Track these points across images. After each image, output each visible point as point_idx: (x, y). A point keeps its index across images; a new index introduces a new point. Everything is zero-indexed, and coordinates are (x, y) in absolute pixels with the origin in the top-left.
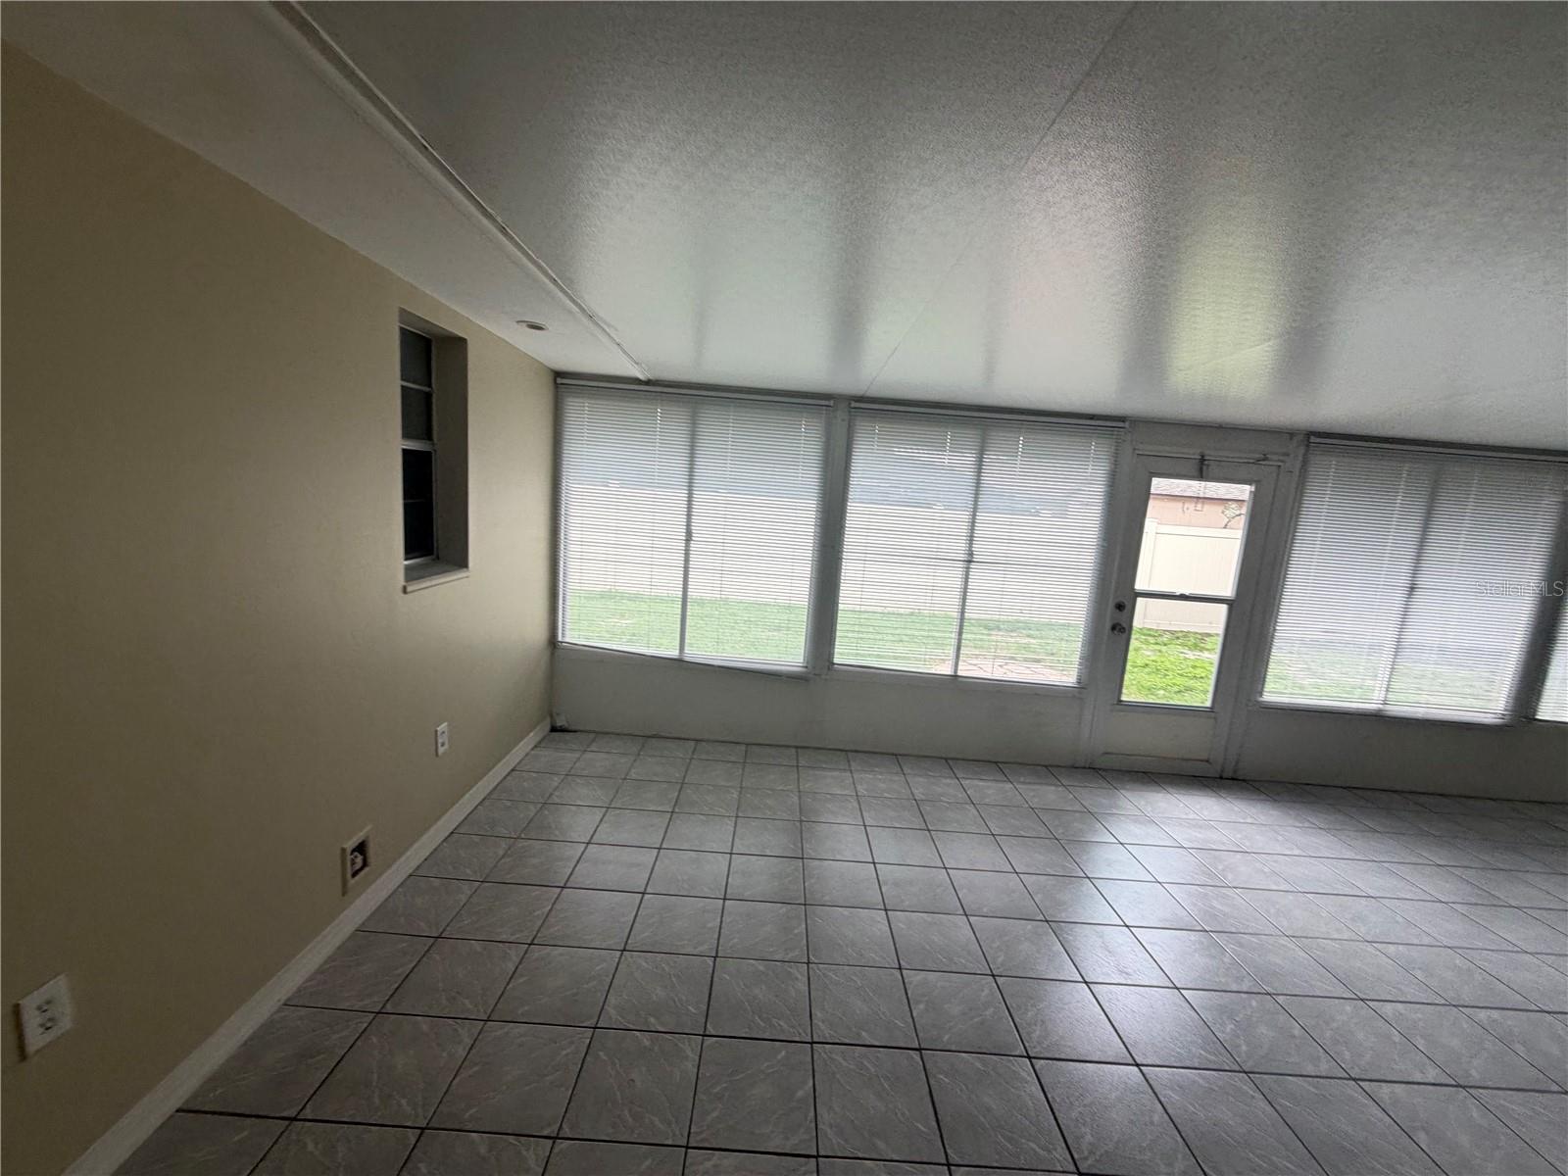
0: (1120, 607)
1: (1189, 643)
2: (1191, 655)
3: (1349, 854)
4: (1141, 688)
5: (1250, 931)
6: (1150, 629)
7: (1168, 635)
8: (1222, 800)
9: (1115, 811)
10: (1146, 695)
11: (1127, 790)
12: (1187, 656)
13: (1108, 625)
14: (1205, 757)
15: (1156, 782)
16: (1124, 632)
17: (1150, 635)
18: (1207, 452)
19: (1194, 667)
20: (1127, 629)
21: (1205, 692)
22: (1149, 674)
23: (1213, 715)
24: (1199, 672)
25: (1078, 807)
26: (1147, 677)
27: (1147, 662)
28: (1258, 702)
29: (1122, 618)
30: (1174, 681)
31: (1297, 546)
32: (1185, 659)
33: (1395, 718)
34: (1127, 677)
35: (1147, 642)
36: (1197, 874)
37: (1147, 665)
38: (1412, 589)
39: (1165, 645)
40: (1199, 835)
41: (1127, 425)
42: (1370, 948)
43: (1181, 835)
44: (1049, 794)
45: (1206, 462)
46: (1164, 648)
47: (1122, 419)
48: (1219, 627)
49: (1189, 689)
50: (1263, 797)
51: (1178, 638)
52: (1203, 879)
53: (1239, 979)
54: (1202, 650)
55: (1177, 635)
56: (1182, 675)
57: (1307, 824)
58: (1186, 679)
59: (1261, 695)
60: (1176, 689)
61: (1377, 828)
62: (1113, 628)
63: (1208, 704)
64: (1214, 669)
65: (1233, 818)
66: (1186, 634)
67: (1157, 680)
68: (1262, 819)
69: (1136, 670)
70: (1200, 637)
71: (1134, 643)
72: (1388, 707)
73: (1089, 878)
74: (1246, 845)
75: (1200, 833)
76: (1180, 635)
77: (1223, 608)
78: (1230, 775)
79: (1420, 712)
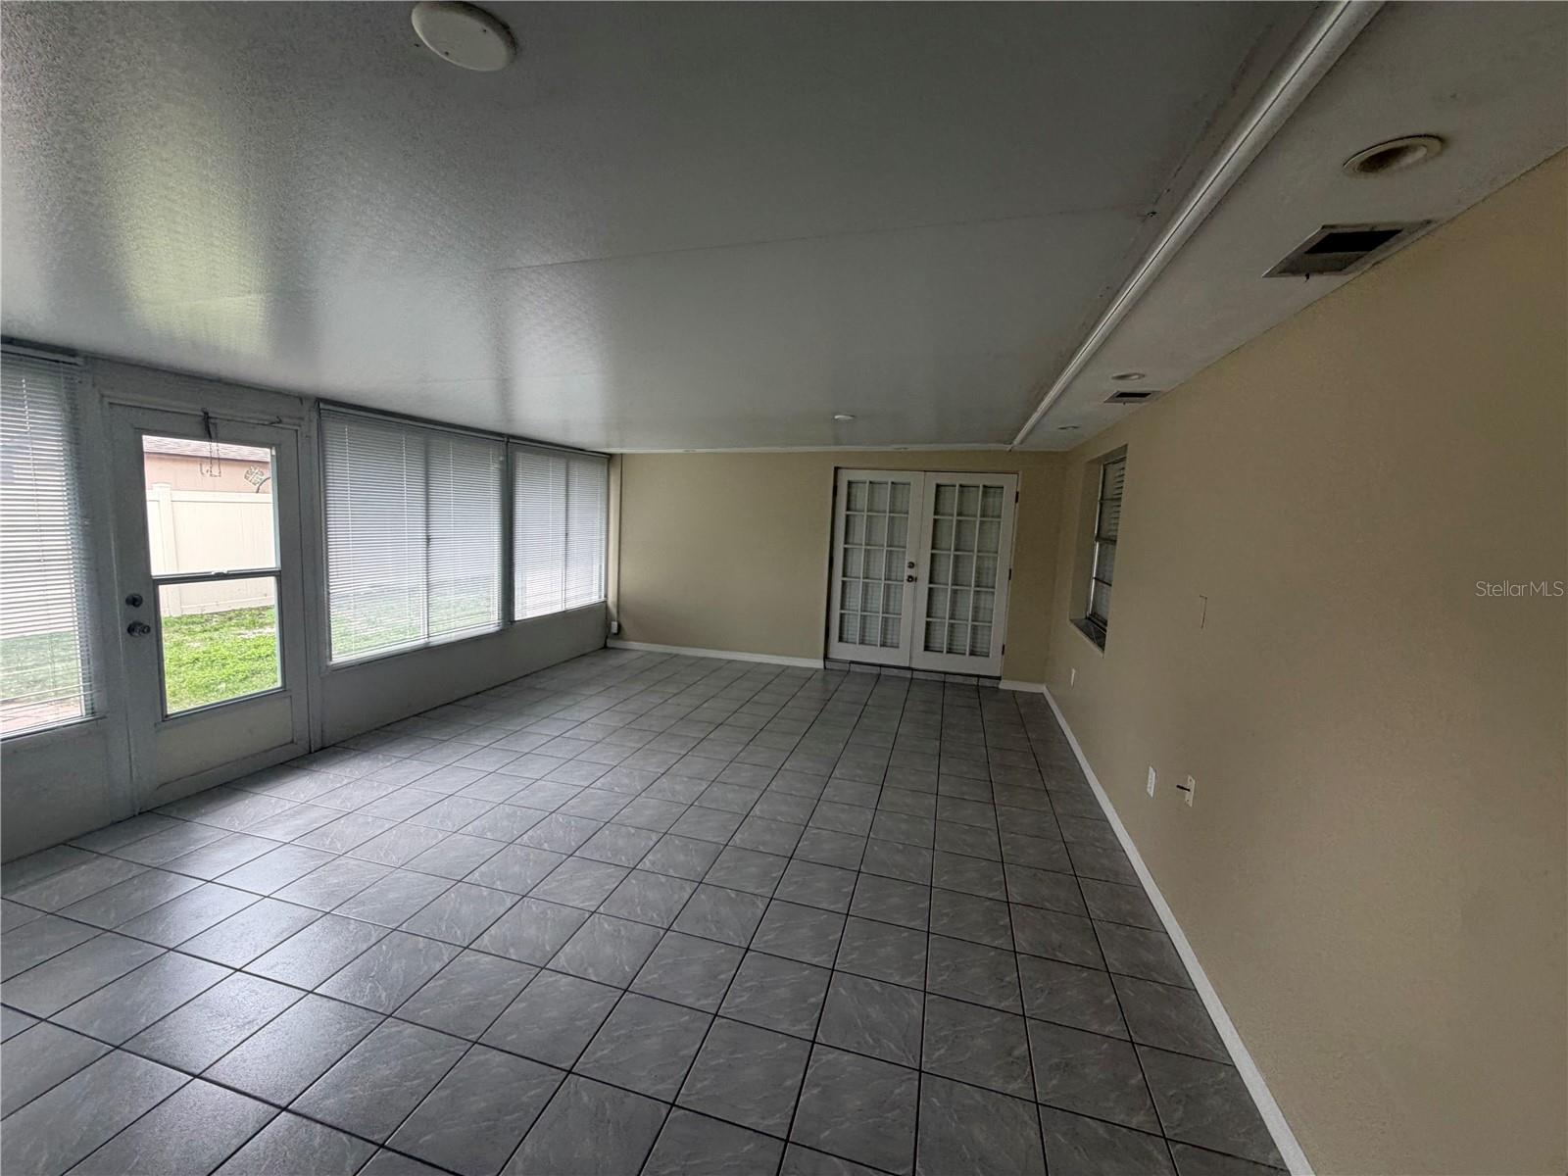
0: (134, 601)
1: (244, 622)
2: (250, 634)
3: (430, 769)
4: (194, 689)
5: (368, 884)
6: (191, 616)
7: (217, 618)
8: (316, 775)
9: (193, 848)
10: (205, 694)
11: (202, 815)
12: (246, 637)
13: (121, 630)
14: (289, 739)
15: (237, 789)
16: (149, 631)
17: (193, 623)
18: (210, 409)
19: (256, 647)
20: (152, 626)
21: (273, 670)
22: (201, 669)
23: (287, 694)
24: (263, 650)
25: (136, 870)
26: (200, 673)
27: (196, 656)
28: (327, 667)
29: (139, 614)
30: (236, 669)
31: (331, 510)
32: (244, 640)
33: (439, 646)
34: (169, 681)
35: (191, 632)
36: (304, 863)
37: (197, 659)
38: (428, 539)
39: (216, 630)
40: (298, 822)
41: (79, 360)
42: (457, 836)
43: (279, 833)
44: (80, 878)
45: (212, 421)
46: (215, 635)
47: (70, 352)
48: (272, 600)
49: (254, 673)
50: (353, 753)
51: (230, 619)
52: (313, 864)
53: (366, 938)
54: (262, 626)
55: (228, 616)
56: (244, 659)
57: (394, 761)
58: (251, 662)
59: (331, 659)
60: (240, 676)
61: (444, 738)
62: (131, 630)
63: (279, 684)
64: (277, 643)
65: (330, 786)
66: (240, 613)
67: (215, 673)
68: (357, 774)
69: (183, 669)
70: (257, 612)
71: (168, 637)
72: (431, 639)
73: (173, 950)
74: (349, 806)
75: (301, 819)
76: (232, 614)
77: (272, 580)
78: (319, 746)
79: (453, 637)
